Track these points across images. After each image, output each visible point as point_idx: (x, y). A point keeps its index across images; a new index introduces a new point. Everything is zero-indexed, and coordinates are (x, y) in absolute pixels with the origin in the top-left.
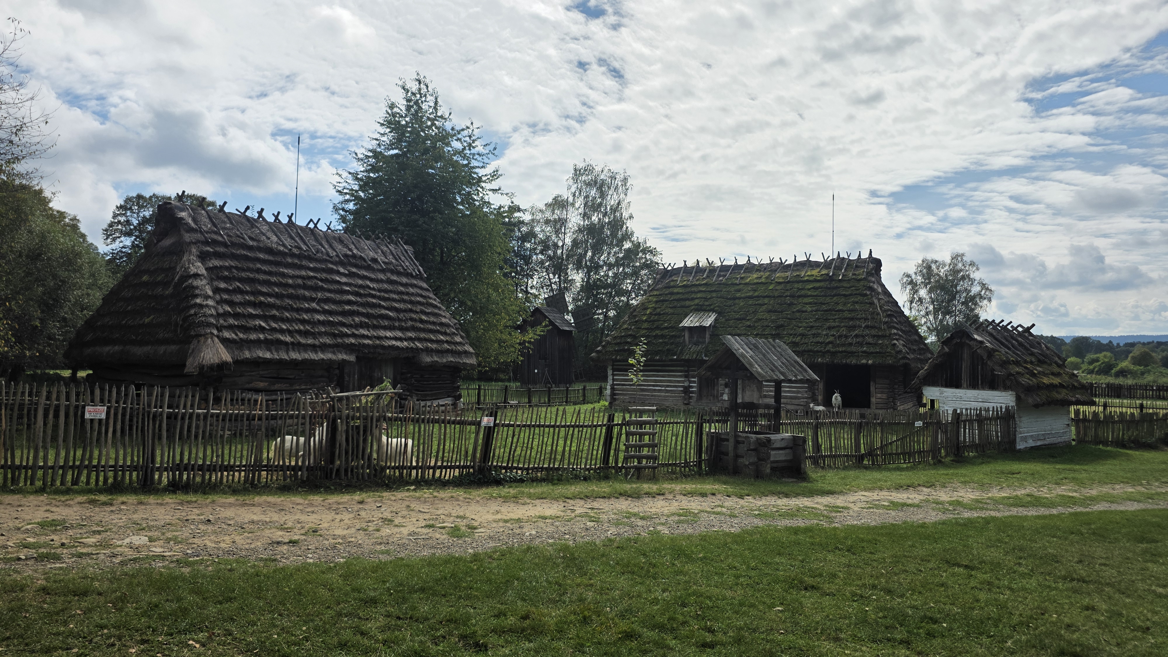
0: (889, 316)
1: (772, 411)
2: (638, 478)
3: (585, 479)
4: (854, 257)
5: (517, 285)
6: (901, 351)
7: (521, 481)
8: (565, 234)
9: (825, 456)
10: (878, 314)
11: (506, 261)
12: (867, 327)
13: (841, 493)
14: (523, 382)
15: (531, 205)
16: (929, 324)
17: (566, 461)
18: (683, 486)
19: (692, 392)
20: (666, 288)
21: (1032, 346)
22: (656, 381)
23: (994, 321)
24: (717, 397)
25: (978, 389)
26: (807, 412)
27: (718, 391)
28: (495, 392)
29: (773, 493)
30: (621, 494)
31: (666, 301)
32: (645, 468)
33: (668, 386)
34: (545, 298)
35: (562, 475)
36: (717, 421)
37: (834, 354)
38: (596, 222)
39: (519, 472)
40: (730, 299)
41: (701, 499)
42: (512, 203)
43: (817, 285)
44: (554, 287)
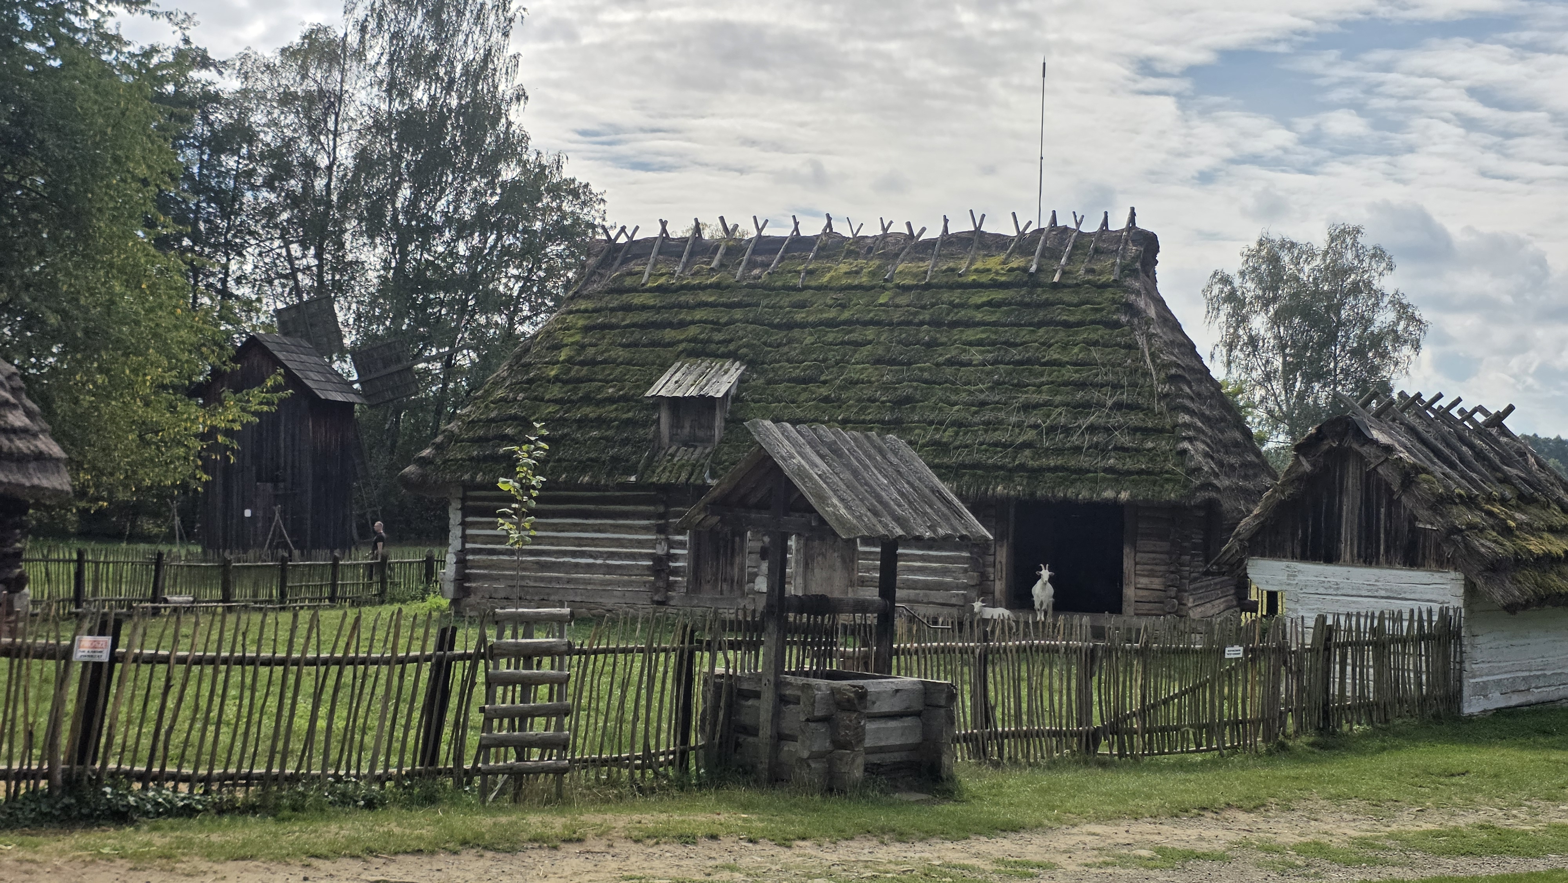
0: (1172, 379)
1: (872, 619)
2: (516, 799)
3: (371, 804)
4: (1091, 227)
5: (196, 271)
6: (1198, 469)
7: (188, 811)
8: (336, 134)
9: (1005, 735)
10: (1146, 374)
11: (163, 203)
12: (1118, 406)
13: (1038, 827)
14: (209, 544)
15: (241, 49)
16: (1271, 404)
17: (317, 759)
18: (636, 817)
19: (676, 572)
20: (611, 291)
21: (1507, 460)
22: (579, 542)
23: (1419, 395)
24: (740, 584)
25: (1378, 565)
26: (961, 624)
27: (742, 569)
28: (127, 570)
29: (868, 832)
30: (465, 843)
31: (612, 327)
32: (536, 771)
33: (612, 555)
34: (278, 312)
35: (304, 795)
36: (734, 646)
37: (1035, 473)
38: (424, 106)
39: (184, 788)
40: (779, 327)
41: (680, 850)
42: (187, 41)
43: (999, 295)
44: (305, 281)
